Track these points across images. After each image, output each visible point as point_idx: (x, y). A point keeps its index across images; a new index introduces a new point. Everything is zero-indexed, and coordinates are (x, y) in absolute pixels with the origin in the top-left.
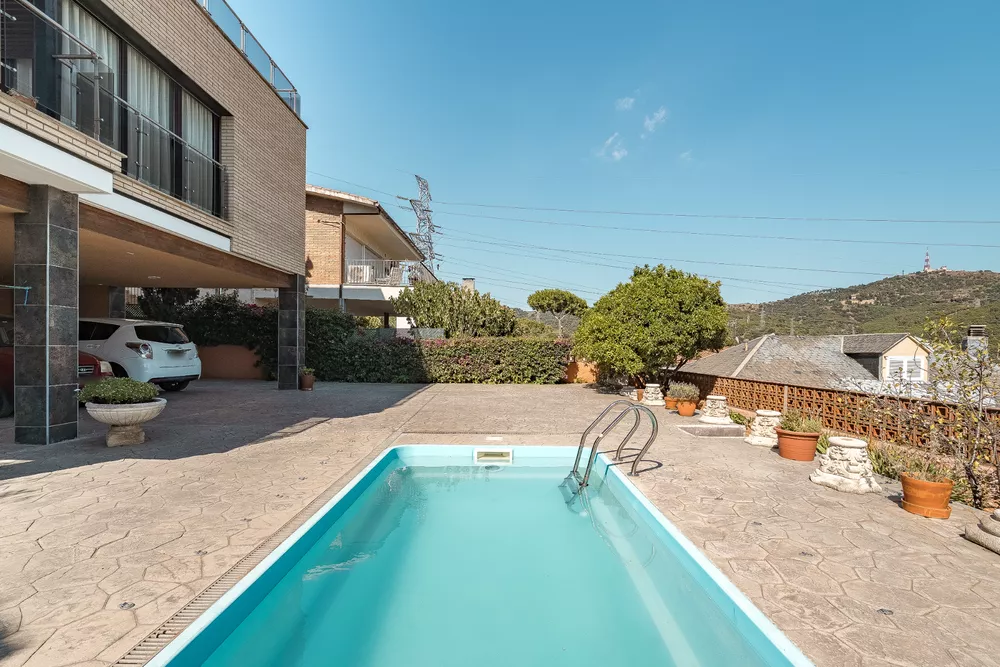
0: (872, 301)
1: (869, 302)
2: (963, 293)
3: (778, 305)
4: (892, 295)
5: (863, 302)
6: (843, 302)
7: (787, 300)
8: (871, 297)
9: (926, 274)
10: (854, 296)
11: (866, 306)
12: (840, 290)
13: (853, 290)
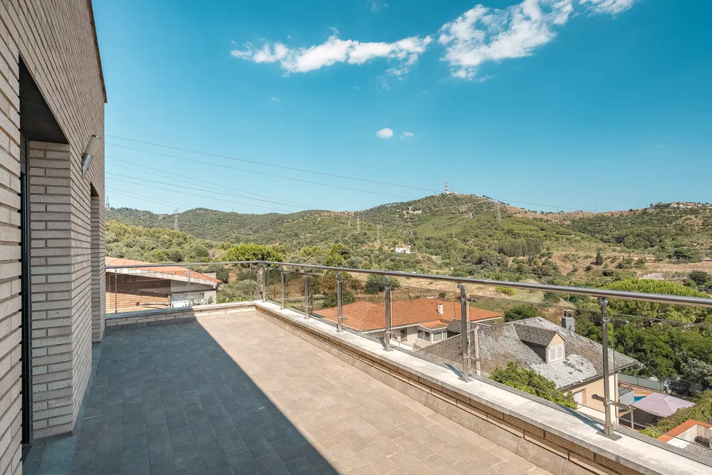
0: (420, 212)
1: (418, 212)
2: (463, 208)
3: (367, 213)
4: (430, 209)
5: (415, 212)
6: (405, 212)
7: (371, 210)
8: (419, 209)
9: (446, 195)
10: (410, 208)
11: (417, 215)
12: (402, 203)
13: (409, 204)
